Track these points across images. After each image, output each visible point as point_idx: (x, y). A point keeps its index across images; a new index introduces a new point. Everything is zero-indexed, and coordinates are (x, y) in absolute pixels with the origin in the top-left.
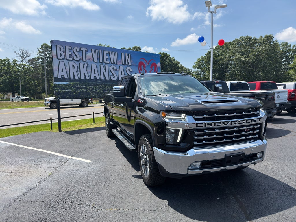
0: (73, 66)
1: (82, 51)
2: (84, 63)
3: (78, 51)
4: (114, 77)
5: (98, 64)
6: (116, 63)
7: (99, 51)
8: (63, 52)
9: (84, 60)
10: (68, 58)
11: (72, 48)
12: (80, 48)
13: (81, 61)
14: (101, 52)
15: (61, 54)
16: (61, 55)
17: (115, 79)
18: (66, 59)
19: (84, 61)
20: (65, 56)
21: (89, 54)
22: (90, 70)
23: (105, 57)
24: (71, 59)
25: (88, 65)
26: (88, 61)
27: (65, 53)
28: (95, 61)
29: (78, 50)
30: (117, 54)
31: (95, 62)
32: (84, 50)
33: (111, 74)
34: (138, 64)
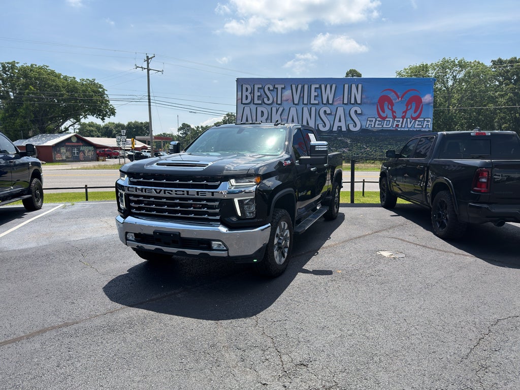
0: (262, 112)
1: (277, 88)
2: (278, 106)
3: (272, 90)
4: (325, 126)
5: (299, 108)
6: (330, 102)
7: (304, 85)
8: (250, 93)
9: (279, 102)
10: (256, 101)
11: (262, 86)
12: (274, 85)
13: (275, 105)
14: (306, 87)
15: (247, 96)
16: (247, 99)
17: (327, 129)
18: (254, 104)
19: (279, 104)
20: (253, 99)
21: (287, 93)
22: (286, 117)
23: (313, 94)
24: (260, 102)
25: (283, 110)
26: (284, 103)
27: (252, 95)
28: (296, 102)
29: (271, 88)
30: (336, 86)
31: (296, 104)
32: (279, 87)
33: (319, 122)
34: (376, 100)
